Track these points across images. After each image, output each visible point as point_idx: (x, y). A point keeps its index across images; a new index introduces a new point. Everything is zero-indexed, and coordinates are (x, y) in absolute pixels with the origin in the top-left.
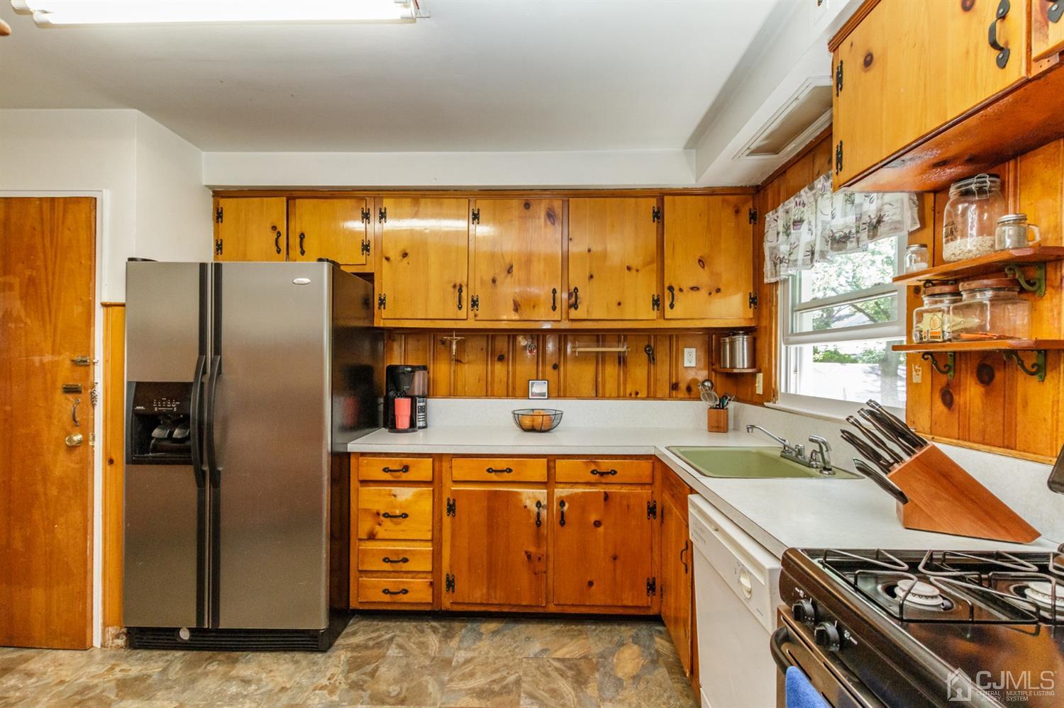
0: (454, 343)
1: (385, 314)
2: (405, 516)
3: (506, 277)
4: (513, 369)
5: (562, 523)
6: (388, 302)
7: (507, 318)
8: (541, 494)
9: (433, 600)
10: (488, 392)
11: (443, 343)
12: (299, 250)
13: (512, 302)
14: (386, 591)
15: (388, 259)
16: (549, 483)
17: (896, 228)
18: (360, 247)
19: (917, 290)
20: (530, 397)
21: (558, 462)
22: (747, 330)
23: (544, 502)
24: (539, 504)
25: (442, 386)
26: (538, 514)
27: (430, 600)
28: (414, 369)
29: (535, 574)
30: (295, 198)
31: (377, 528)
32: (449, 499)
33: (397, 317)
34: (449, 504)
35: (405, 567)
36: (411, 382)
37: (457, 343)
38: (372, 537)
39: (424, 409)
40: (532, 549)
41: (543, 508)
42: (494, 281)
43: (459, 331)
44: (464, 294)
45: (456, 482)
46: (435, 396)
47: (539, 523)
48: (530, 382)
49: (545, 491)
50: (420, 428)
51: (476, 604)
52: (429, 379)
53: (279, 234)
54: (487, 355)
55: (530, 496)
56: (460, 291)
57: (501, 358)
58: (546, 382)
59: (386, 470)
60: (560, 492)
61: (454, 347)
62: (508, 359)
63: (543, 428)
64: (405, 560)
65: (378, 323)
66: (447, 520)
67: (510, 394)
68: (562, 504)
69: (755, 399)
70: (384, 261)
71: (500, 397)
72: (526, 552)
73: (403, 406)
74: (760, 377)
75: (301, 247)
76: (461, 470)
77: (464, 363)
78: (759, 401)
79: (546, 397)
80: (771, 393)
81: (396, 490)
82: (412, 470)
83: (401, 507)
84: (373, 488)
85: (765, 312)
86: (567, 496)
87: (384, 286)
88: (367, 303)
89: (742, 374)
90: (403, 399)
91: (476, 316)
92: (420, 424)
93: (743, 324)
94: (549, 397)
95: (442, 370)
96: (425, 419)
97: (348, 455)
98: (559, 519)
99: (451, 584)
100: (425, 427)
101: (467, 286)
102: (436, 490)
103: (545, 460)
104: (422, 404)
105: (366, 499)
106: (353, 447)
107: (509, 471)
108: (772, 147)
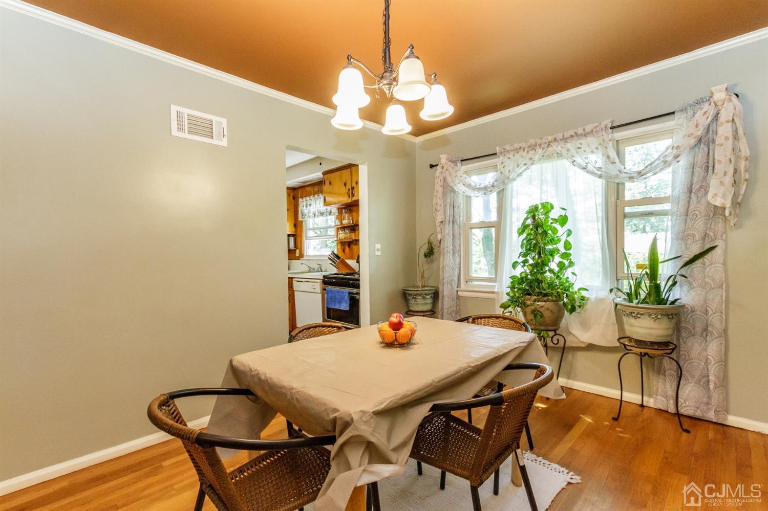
17: (334, 214)
19: (338, 228)
22: (293, 235)
69: (296, 258)
74: (298, 251)
78: (298, 258)
80: (301, 256)
85: (299, 229)
89: (292, 250)
93: (293, 233)
108: (304, 183)
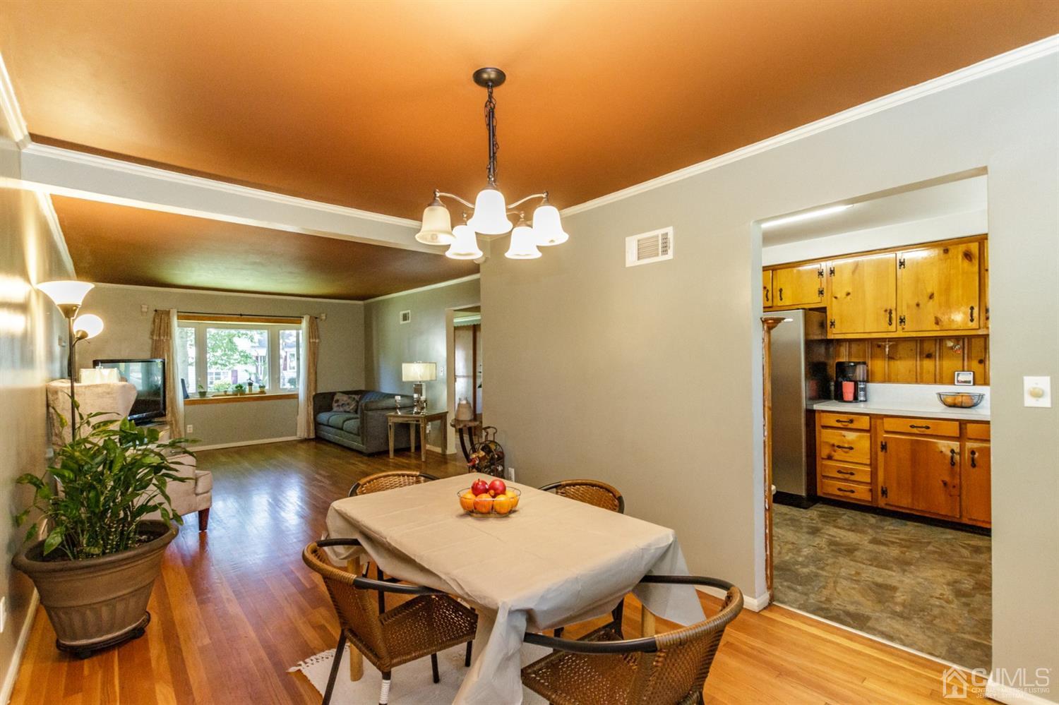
0: (887, 346)
1: (834, 331)
2: (851, 448)
3: (928, 301)
4: (940, 364)
5: (974, 465)
6: (836, 323)
7: (930, 330)
8: (955, 445)
9: (872, 499)
10: (918, 379)
11: (879, 346)
12: (779, 298)
13: (934, 318)
14: (840, 489)
15: (836, 298)
16: (961, 437)
18: (817, 293)
20: (956, 383)
21: (969, 425)
23: (957, 450)
24: (952, 451)
25: (879, 375)
26: (952, 458)
27: (870, 499)
28: (857, 364)
29: (951, 496)
30: (776, 270)
31: (833, 453)
32: (882, 442)
33: (844, 332)
34: (882, 445)
35: (852, 478)
36: (854, 371)
37: (889, 347)
38: (830, 458)
39: (864, 389)
40: (947, 479)
41: (956, 453)
42: (918, 305)
43: (890, 339)
44: (893, 315)
45: (887, 432)
46: (872, 381)
47: (953, 463)
48: (956, 373)
49: (958, 443)
50: (861, 401)
51: (904, 508)
52: (868, 371)
53: (768, 291)
54: (916, 354)
55: (945, 446)
56: (890, 313)
57: (929, 356)
58: (972, 373)
59: (838, 421)
60: (970, 445)
61: (887, 350)
62: (935, 356)
63: (963, 405)
64: (852, 474)
65: (830, 336)
66: (881, 454)
67: (938, 380)
68: (973, 453)
70: (834, 299)
71: (928, 383)
72: (943, 481)
73: (848, 388)
75: (781, 296)
76: (889, 425)
77: (897, 360)
79: (972, 384)
81: (844, 432)
82: (855, 422)
83: (849, 443)
84: (830, 431)
86: (977, 448)
87: (833, 314)
88: (823, 325)
90: (848, 383)
91: (903, 329)
92: (862, 398)
94: (974, 384)
95: (879, 365)
96: (865, 395)
97: (814, 411)
98: (971, 462)
99: (884, 492)
100: (866, 401)
101: (896, 309)
102: (873, 436)
103: (958, 423)
104: (862, 386)
105: (827, 437)
106: (817, 407)
107: (928, 428)
